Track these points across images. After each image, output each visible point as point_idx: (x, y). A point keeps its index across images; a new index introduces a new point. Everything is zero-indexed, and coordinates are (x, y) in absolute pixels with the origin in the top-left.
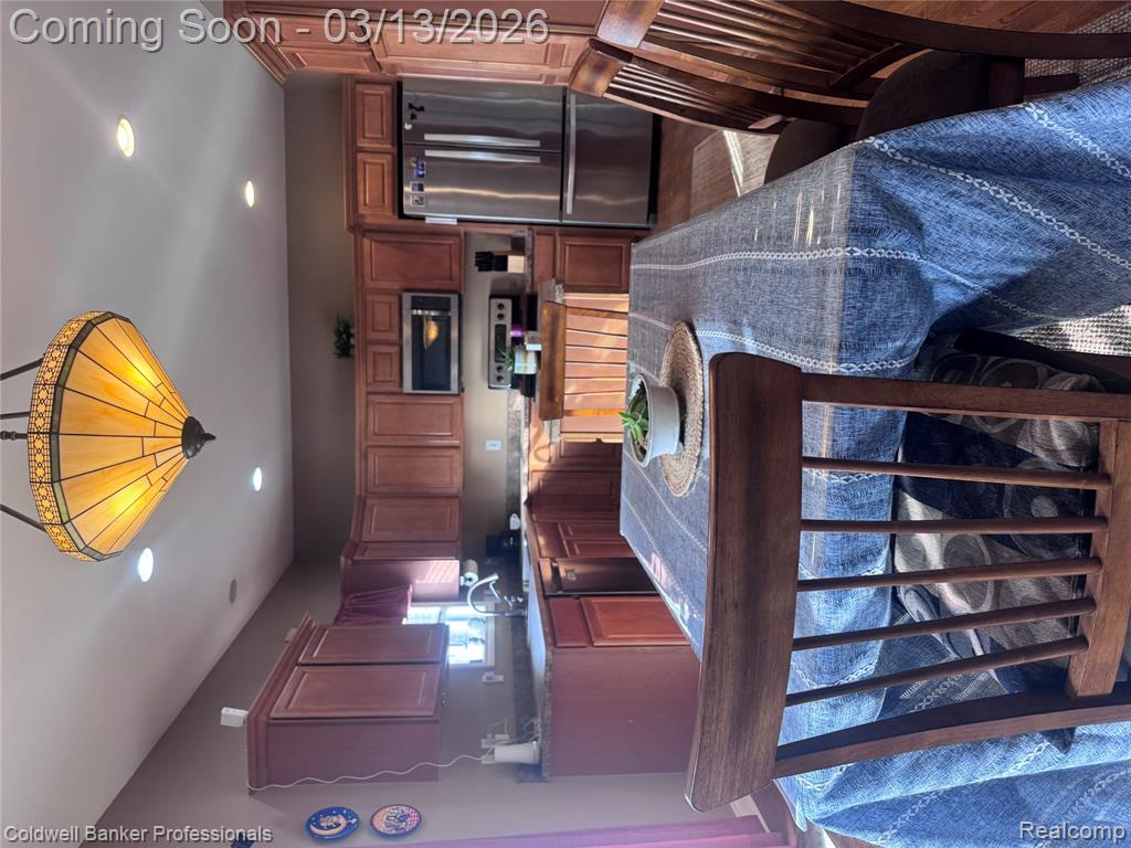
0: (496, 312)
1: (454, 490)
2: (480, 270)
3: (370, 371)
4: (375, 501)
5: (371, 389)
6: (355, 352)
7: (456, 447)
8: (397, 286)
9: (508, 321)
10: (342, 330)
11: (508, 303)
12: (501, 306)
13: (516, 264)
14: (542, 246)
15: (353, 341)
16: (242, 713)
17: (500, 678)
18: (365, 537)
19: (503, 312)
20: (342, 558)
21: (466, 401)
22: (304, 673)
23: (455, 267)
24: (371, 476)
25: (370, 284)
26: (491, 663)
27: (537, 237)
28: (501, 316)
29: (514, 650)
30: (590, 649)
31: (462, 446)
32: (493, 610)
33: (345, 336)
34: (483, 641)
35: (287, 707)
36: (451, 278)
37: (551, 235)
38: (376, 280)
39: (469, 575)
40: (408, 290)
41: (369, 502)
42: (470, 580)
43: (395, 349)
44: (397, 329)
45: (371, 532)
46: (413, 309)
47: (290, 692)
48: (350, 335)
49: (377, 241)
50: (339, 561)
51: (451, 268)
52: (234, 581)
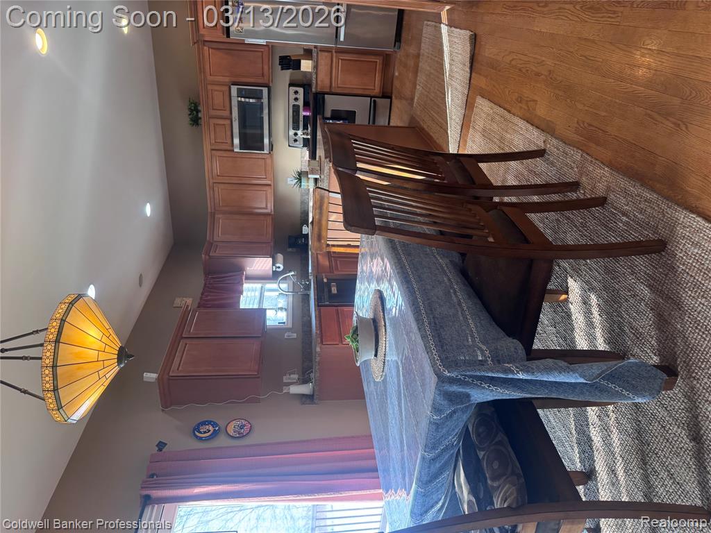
0: (293, 96)
1: (268, 211)
2: (282, 69)
3: (213, 137)
4: (220, 216)
5: (213, 147)
6: (202, 122)
7: (270, 185)
8: (227, 80)
9: (301, 103)
10: (193, 108)
11: (301, 90)
12: (296, 92)
13: (306, 65)
14: (324, 59)
15: (200, 115)
16: (154, 376)
17: (295, 335)
18: (216, 238)
19: (298, 96)
20: (203, 256)
21: (275, 156)
22: (186, 344)
23: (266, 67)
24: (217, 201)
25: (210, 78)
26: (290, 326)
27: (319, 53)
28: (296, 99)
29: (303, 317)
30: (340, 345)
31: (272, 184)
32: (292, 290)
33: (195, 112)
34: (286, 310)
35: (178, 369)
36: (263, 75)
37: (330, 51)
38: (213, 76)
39: (278, 265)
40: (235, 84)
41: (216, 216)
42: (279, 267)
43: (228, 122)
44: (228, 109)
45: (219, 235)
46: (238, 97)
47: (179, 359)
48: (198, 111)
49: (212, 48)
50: (201, 257)
51: (263, 68)
52: (141, 275)
